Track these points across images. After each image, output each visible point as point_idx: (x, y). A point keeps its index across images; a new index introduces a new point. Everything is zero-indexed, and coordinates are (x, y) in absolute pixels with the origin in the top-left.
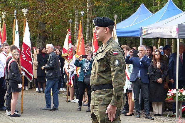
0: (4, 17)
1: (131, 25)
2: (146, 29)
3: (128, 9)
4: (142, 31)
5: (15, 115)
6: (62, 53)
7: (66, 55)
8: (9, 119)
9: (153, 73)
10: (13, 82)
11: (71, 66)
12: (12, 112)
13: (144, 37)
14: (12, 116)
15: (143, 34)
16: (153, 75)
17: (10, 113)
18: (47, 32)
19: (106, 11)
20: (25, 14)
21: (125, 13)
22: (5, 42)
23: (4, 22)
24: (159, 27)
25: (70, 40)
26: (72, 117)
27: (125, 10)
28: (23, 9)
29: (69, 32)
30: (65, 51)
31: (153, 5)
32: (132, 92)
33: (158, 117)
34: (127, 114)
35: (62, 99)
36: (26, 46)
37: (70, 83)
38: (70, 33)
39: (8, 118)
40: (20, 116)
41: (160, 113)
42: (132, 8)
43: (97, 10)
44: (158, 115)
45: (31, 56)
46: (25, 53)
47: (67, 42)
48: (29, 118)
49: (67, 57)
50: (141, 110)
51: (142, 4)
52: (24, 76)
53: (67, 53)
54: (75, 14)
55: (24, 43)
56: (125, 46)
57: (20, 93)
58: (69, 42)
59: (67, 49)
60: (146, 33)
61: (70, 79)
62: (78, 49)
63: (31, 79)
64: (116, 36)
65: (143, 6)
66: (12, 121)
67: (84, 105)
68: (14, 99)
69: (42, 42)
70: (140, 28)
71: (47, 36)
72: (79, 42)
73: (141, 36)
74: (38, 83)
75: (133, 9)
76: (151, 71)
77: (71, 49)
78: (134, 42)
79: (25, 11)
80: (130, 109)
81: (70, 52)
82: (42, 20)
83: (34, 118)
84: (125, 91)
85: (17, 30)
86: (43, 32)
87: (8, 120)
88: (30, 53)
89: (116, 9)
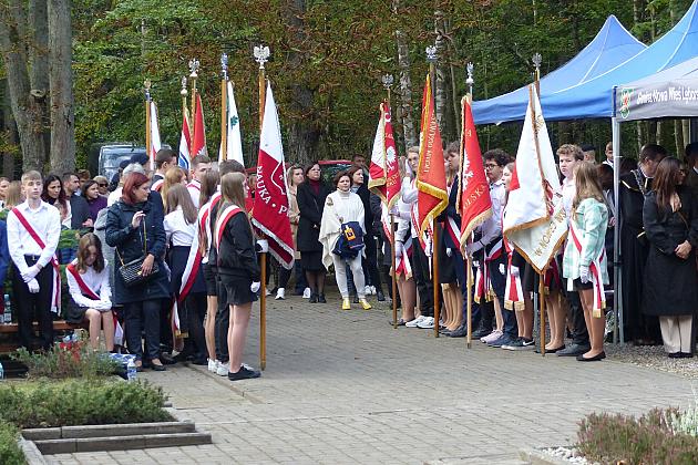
0: (194, 75)
1: (580, 84)
2: (631, 91)
3: (557, 35)
4: (618, 98)
5: (243, 374)
6: (370, 179)
7: (380, 182)
8: (226, 385)
9: (660, 229)
10: (229, 273)
11: (399, 216)
12: (234, 364)
13: (625, 117)
14: (233, 377)
15: (623, 108)
16: (661, 234)
17: (230, 368)
18: (320, 117)
19: (490, 45)
20: (262, 63)
21: (548, 49)
22: (203, 152)
23: (195, 90)
24: (671, 85)
25: (391, 136)
26: (416, 373)
27: (548, 38)
28: (256, 48)
29: (384, 114)
30: (378, 172)
31: (636, 18)
32: (592, 287)
33: (680, 361)
34: (585, 356)
35: (377, 319)
36: (269, 162)
37: (402, 270)
38: (387, 117)
39: (222, 384)
40: (258, 376)
41: (687, 350)
42: (569, 31)
43: (464, 41)
44: (680, 355)
45: (285, 191)
46: (267, 183)
47: (382, 144)
48: (287, 382)
49: (382, 189)
50: (625, 341)
51: (612, 17)
52: (268, 254)
53: (382, 176)
54: (400, 57)
55: (264, 153)
56: (573, 147)
57: (256, 305)
58: (387, 144)
59: (382, 166)
60: (629, 104)
61: (402, 258)
62: (424, 163)
63: (288, 262)
64: (542, 118)
65: (613, 22)
66: (236, 390)
67: (448, 335)
68: (237, 323)
69: (307, 149)
70: (609, 91)
71: (319, 127)
72: (426, 140)
73: (615, 116)
74: (307, 273)
75: (571, 35)
76: (655, 222)
77: (392, 164)
78: (581, 135)
79: (262, 54)
80: (593, 341)
81: (390, 174)
82: (304, 80)
83: (302, 381)
84: (570, 287)
85: (233, 112)
86: (309, 116)
87: (222, 388)
88: (283, 181)
89: (521, 37)
